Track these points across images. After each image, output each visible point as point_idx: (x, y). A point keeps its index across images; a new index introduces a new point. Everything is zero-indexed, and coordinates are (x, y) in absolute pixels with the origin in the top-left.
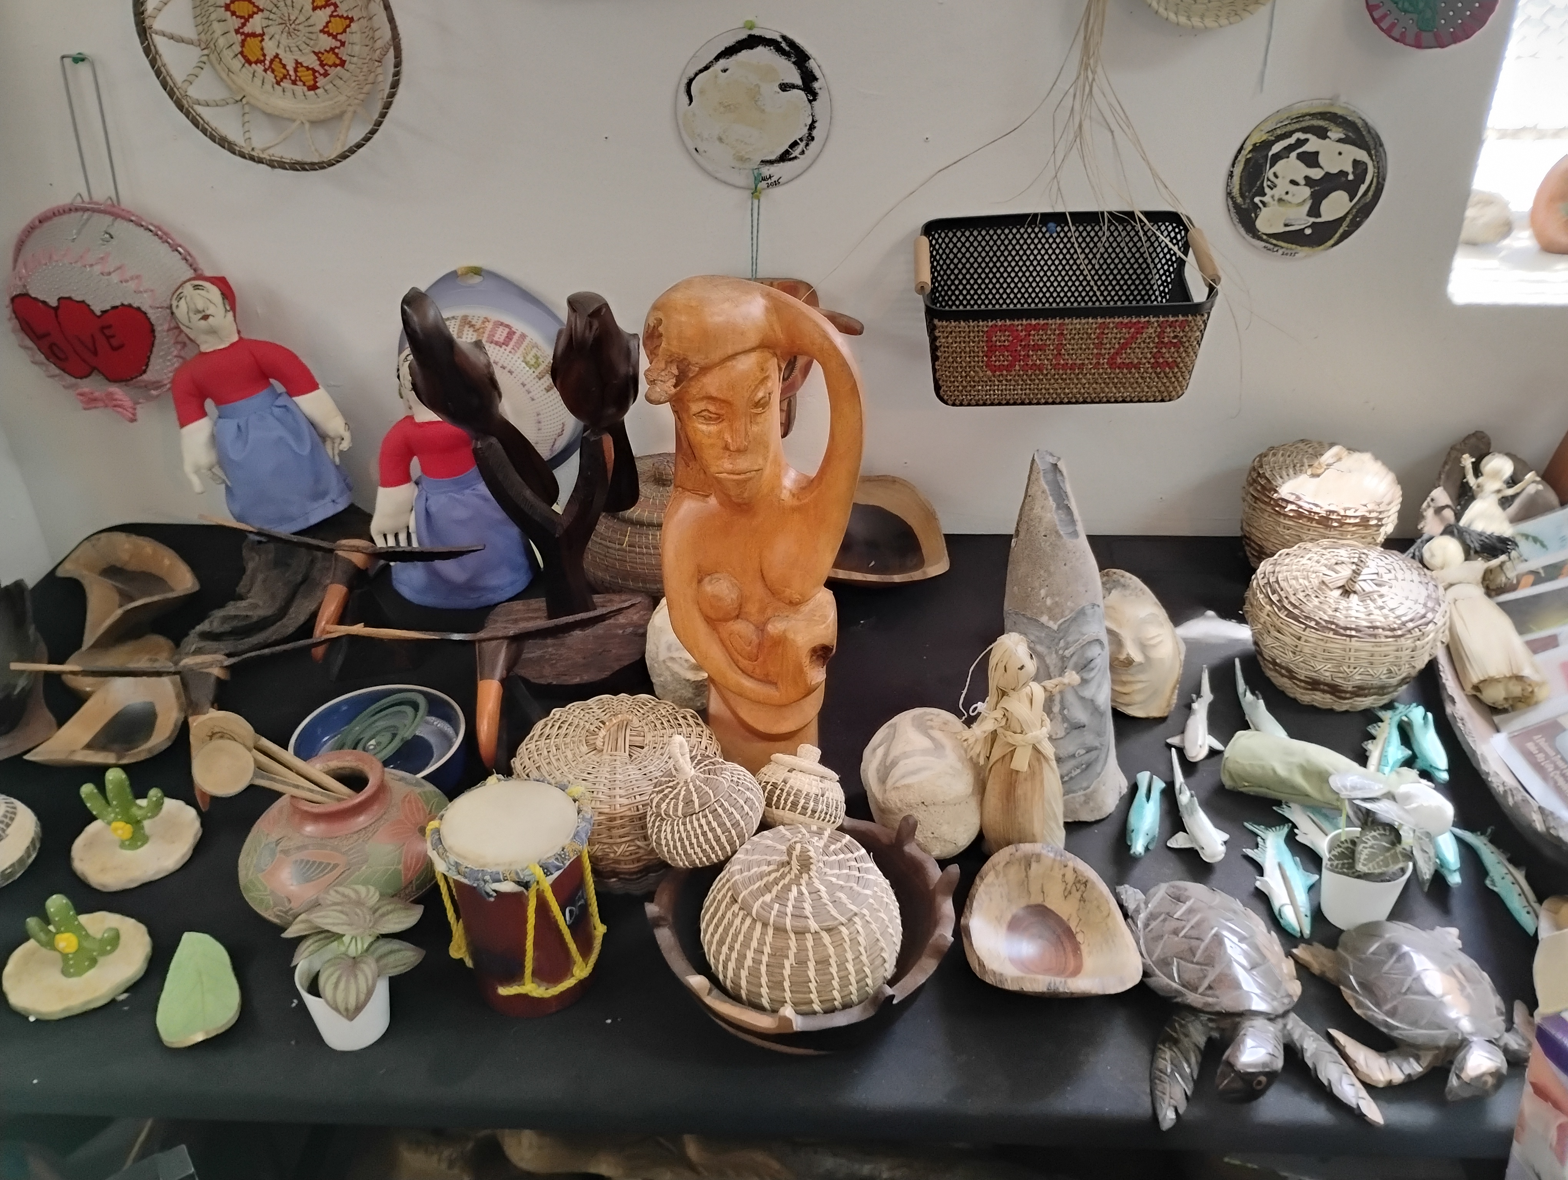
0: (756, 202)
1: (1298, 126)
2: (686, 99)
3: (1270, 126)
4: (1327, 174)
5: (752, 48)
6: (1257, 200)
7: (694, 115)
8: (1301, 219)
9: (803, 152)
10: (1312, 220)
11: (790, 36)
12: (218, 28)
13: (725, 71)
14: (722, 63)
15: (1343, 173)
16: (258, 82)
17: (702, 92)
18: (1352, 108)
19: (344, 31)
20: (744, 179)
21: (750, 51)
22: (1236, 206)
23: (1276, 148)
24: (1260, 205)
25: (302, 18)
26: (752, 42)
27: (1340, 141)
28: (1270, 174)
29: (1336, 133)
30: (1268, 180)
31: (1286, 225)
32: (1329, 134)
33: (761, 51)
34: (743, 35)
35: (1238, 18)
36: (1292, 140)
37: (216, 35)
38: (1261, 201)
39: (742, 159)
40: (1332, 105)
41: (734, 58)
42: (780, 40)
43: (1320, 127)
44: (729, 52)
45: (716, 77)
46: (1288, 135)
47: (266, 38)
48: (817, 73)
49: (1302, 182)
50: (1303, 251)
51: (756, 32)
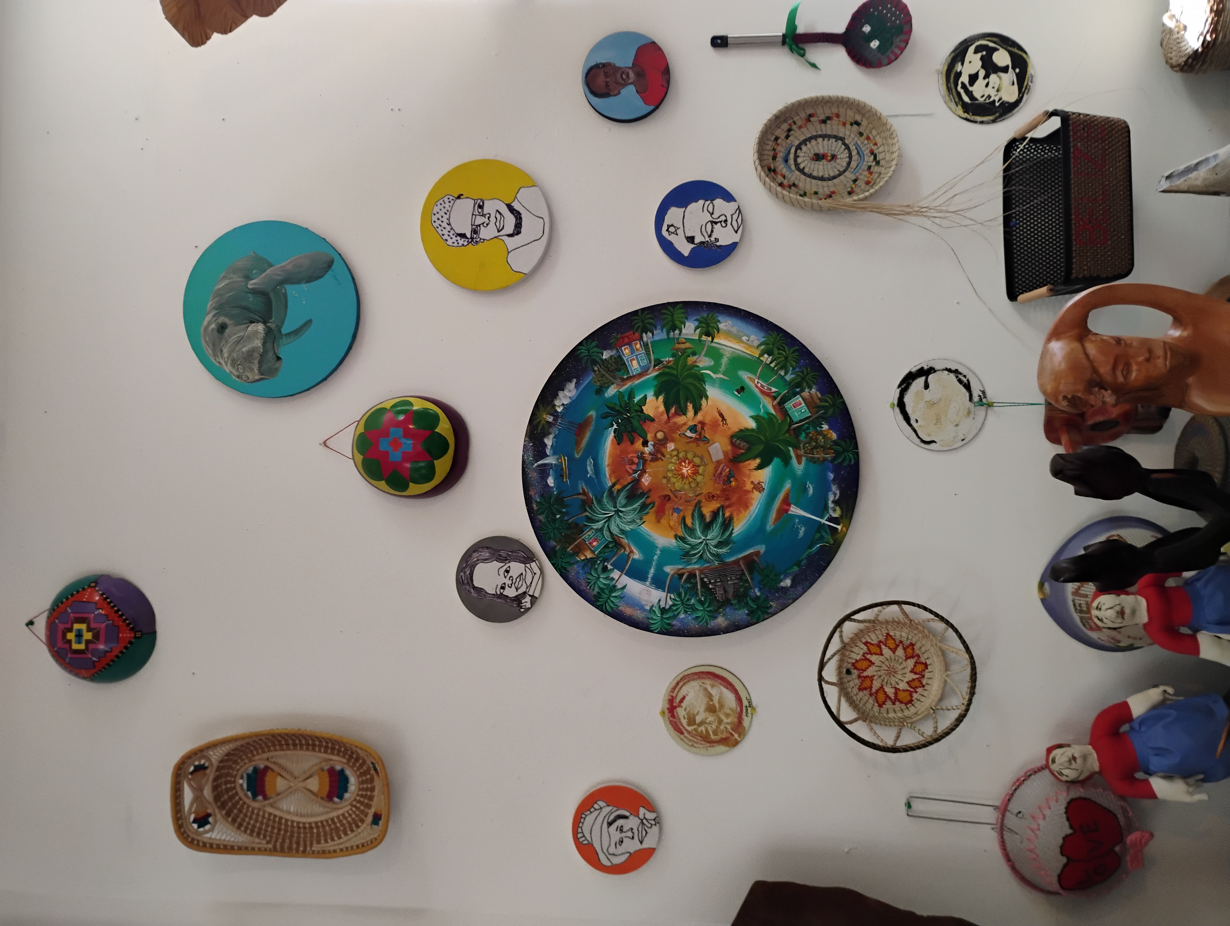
0: (995, 404)
1: (954, 90)
2: (933, 444)
3: (953, 105)
4: (982, 67)
5: (904, 405)
6: (997, 104)
7: (942, 440)
8: (1010, 76)
9: (965, 376)
10: (1010, 69)
11: (898, 383)
12: (892, 715)
13: (917, 421)
14: (913, 422)
15: (982, 58)
16: (922, 699)
17: (929, 435)
18: (944, 61)
19: (894, 639)
20: (981, 411)
21: (907, 406)
22: (1000, 116)
23: (966, 99)
24: (1001, 101)
25: (887, 663)
26: (901, 405)
27: (962, 64)
28: (982, 100)
29: (959, 67)
30: (985, 100)
31: (1013, 84)
32: (959, 71)
33: (907, 399)
34: (897, 410)
35: (894, 133)
36: (962, 92)
37: (896, 717)
38: (998, 101)
39: (969, 413)
40: (942, 73)
41: (910, 415)
42: (900, 389)
43: (955, 77)
44: (907, 418)
45: (920, 426)
46: (959, 94)
47: (898, 687)
48: (919, 367)
49: (987, 80)
50: (1030, 70)
51: (896, 402)
